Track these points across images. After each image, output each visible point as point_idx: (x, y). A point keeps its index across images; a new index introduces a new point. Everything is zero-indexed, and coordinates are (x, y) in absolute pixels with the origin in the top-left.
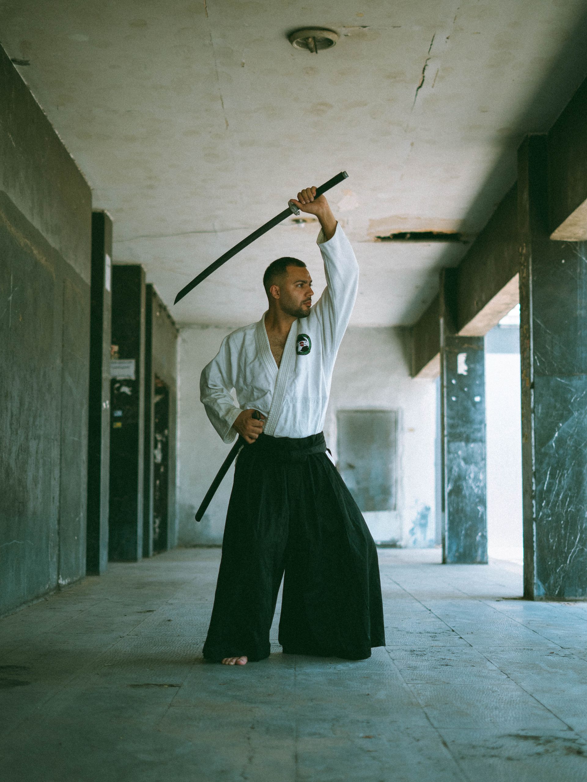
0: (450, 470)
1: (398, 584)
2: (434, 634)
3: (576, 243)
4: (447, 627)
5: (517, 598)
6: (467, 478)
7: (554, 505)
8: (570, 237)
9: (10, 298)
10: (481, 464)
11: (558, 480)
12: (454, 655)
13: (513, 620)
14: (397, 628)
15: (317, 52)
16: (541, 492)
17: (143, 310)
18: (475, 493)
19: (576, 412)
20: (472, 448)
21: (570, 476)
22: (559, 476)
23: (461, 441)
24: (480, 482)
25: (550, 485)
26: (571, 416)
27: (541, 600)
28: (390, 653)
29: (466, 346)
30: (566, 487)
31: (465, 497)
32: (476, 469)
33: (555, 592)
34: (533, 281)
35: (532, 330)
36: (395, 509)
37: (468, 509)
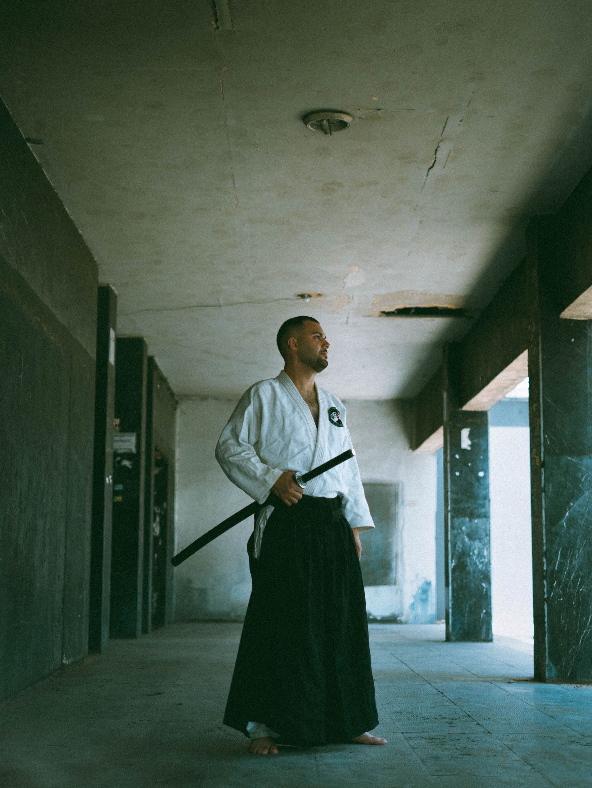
0: (454, 546)
1: (406, 665)
2: (451, 720)
3: (585, 321)
4: (463, 712)
5: (528, 680)
6: (471, 554)
7: (565, 586)
8: (580, 316)
9: (21, 376)
10: (486, 540)
11: (569, 559)
12: (474, 743)
13: (528, 705)
14: (412, 713)
15: (331, 134)
16: (553, 571)
17: (145, 383)
18: (479, 569)
19: (587, 491)
20: (476, 524)
21: (581, 556)
22: (570, 556)
23: (465, 516)
24: (485, 558)
25: (562, 565)
26: (582, 496)
27: (553, 682)
28: (409, 741)
29: (470, 420)
30: (577, 567)
31: (469, 573)
32: (480, 545)
33: (568, 674)
34: (543, 359)
35: (542, 408)
36: (395, 584)
37: (472, 585)
